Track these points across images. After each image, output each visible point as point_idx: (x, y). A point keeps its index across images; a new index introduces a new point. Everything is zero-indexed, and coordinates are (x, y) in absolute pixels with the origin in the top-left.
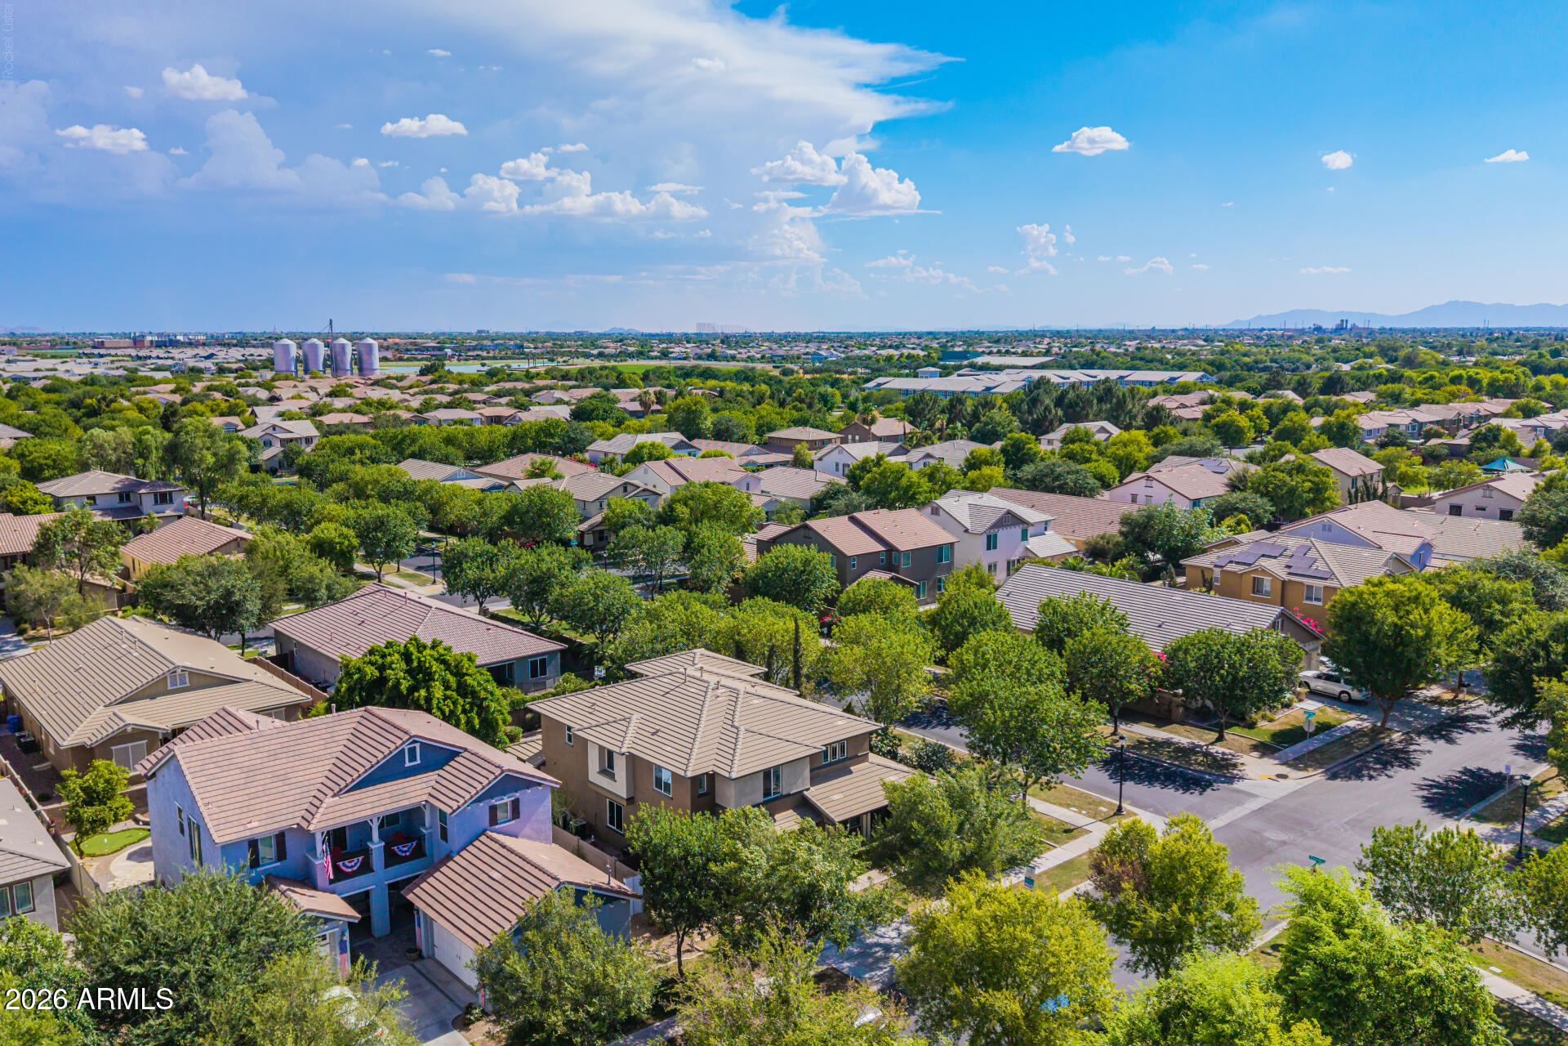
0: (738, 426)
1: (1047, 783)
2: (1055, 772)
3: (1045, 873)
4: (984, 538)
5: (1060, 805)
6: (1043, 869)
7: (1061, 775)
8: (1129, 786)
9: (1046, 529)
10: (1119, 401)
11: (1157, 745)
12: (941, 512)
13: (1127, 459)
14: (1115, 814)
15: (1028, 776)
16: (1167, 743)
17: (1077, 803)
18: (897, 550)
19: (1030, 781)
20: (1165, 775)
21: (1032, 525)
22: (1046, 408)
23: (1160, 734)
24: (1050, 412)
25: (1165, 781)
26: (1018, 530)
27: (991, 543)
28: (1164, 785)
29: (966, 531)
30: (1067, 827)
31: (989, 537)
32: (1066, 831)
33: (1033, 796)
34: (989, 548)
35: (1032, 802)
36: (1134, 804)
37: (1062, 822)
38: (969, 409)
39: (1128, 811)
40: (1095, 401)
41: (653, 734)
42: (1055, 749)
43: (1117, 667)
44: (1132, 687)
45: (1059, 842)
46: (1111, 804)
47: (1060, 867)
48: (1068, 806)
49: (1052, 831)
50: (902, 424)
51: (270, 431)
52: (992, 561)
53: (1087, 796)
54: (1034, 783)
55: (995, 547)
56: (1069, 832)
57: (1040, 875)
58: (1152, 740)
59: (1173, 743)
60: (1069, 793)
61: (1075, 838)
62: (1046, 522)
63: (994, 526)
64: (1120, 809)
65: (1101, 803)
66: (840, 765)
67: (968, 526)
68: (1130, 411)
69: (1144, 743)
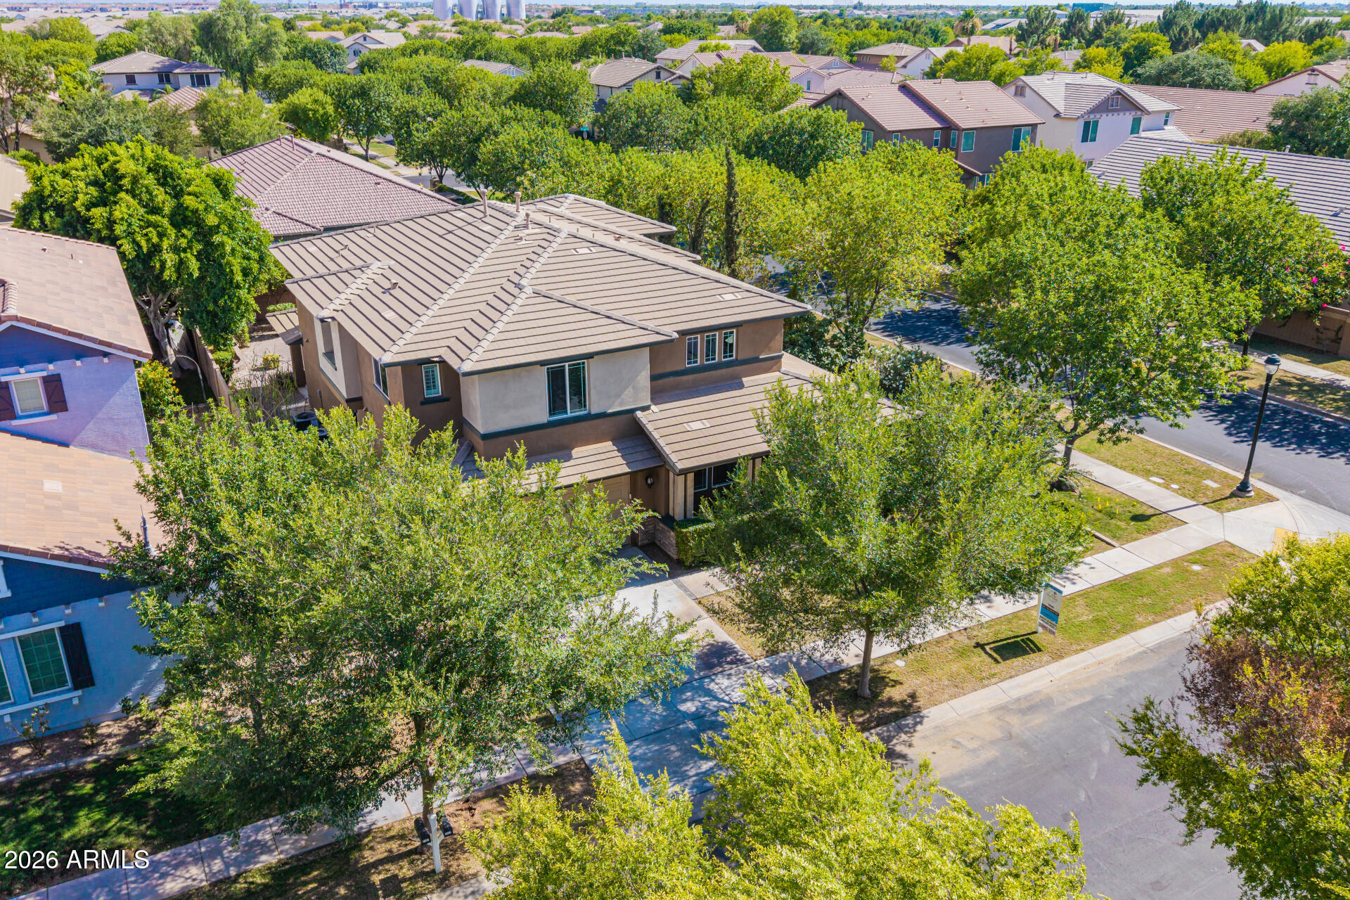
0: (826, 41)
1: (1112, 431)
2: (1130, 413)
3: (1084, 594)
4: (1080, 125)
5: (1133, 470)
6: (1081, 586)
7: (1145, 421)
8: (1263, 446)
9: (1166, 123)
10: (1273, 18)
11: (1316, 389)
12: (1028, 90)
13: (1279, 66)
14: (1233, 495)
15: (1078, 417)
16: (1332, 387)
17: (1163, 470)
18: (957, 128)
19: (1083, 425)
20: (1327, 434)
21: (1149, 113)
22: (1182, 29)
23: (1318, 373)
24: (1186, 34)
25: (1328, 445)
26: (1127, 118)
27: (1089, 132)
28: (1326, 451)
29: (1057, 115)
30: (1140, 510)
31: (1087, 124)
32: (1137, 518)
33: (1085, 451)
34: (1085, 139)
35: (1079, 460)
36: (1268, 480)
37: (1133, 502)
38: (1091, 27)
39: (1259, 491)
40: (1243, 20)
41: (386, 291)
42: (1138, 371)
43: (1265, 256)
44: (1288, 289)
45: (1121, 538)
46: (1226, 476)
47: (1113, 584)
48: (1146, 474)
49: (1111, 515)
50: (1008, 39)
51: (361, 41)
52: (1087, 157)
53: (1184, 460)
54: (1092, 427)
55: (1094, 140)
56: (1142, 519)
57: (1073, 598)
58: (1303, 382)
59: (1340, 388)
60: (1152, 453)
61: (1152, 531)
62: (1168, 113)
63: (1096, 110)
64: (1243, 487)
65: (1210, 474)
66: (723, 372)
67: (1061, 109)
68: (1286, 30)
69: (1290, 384)
